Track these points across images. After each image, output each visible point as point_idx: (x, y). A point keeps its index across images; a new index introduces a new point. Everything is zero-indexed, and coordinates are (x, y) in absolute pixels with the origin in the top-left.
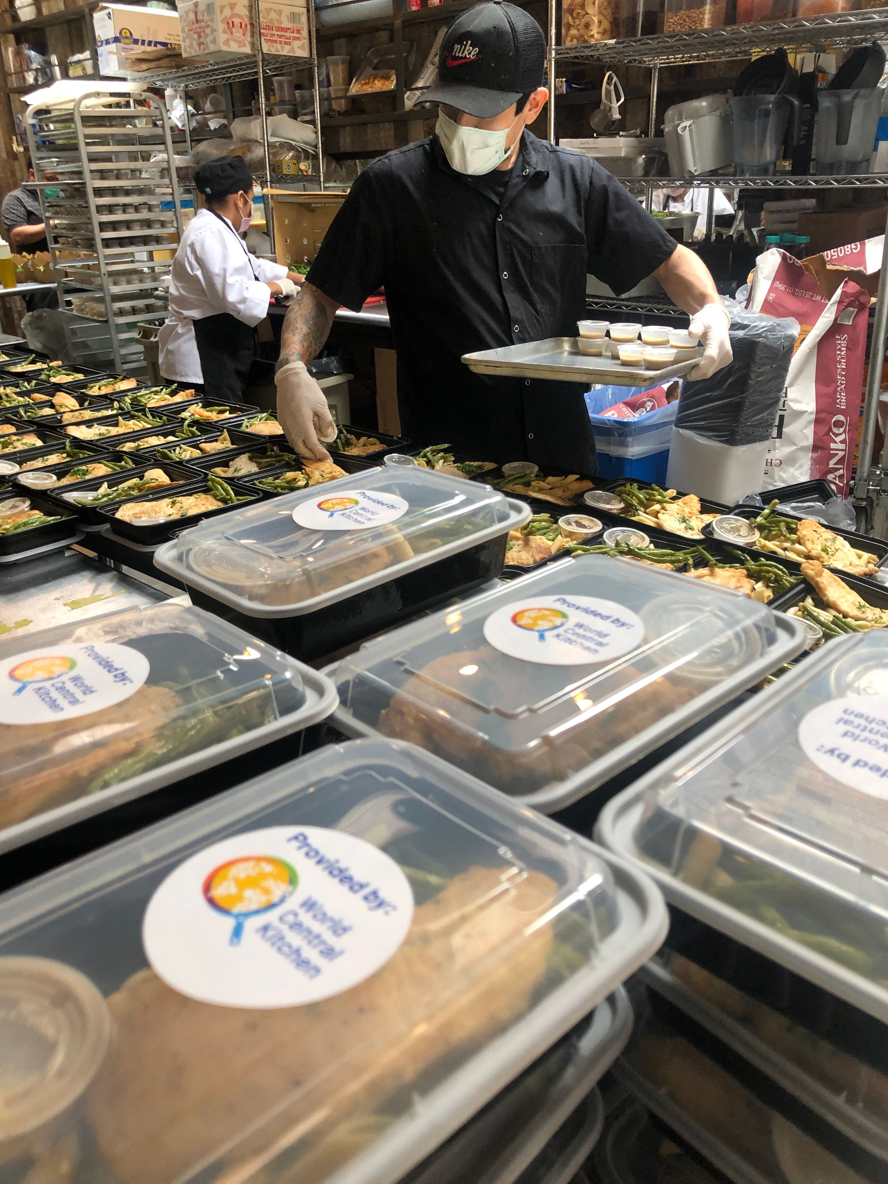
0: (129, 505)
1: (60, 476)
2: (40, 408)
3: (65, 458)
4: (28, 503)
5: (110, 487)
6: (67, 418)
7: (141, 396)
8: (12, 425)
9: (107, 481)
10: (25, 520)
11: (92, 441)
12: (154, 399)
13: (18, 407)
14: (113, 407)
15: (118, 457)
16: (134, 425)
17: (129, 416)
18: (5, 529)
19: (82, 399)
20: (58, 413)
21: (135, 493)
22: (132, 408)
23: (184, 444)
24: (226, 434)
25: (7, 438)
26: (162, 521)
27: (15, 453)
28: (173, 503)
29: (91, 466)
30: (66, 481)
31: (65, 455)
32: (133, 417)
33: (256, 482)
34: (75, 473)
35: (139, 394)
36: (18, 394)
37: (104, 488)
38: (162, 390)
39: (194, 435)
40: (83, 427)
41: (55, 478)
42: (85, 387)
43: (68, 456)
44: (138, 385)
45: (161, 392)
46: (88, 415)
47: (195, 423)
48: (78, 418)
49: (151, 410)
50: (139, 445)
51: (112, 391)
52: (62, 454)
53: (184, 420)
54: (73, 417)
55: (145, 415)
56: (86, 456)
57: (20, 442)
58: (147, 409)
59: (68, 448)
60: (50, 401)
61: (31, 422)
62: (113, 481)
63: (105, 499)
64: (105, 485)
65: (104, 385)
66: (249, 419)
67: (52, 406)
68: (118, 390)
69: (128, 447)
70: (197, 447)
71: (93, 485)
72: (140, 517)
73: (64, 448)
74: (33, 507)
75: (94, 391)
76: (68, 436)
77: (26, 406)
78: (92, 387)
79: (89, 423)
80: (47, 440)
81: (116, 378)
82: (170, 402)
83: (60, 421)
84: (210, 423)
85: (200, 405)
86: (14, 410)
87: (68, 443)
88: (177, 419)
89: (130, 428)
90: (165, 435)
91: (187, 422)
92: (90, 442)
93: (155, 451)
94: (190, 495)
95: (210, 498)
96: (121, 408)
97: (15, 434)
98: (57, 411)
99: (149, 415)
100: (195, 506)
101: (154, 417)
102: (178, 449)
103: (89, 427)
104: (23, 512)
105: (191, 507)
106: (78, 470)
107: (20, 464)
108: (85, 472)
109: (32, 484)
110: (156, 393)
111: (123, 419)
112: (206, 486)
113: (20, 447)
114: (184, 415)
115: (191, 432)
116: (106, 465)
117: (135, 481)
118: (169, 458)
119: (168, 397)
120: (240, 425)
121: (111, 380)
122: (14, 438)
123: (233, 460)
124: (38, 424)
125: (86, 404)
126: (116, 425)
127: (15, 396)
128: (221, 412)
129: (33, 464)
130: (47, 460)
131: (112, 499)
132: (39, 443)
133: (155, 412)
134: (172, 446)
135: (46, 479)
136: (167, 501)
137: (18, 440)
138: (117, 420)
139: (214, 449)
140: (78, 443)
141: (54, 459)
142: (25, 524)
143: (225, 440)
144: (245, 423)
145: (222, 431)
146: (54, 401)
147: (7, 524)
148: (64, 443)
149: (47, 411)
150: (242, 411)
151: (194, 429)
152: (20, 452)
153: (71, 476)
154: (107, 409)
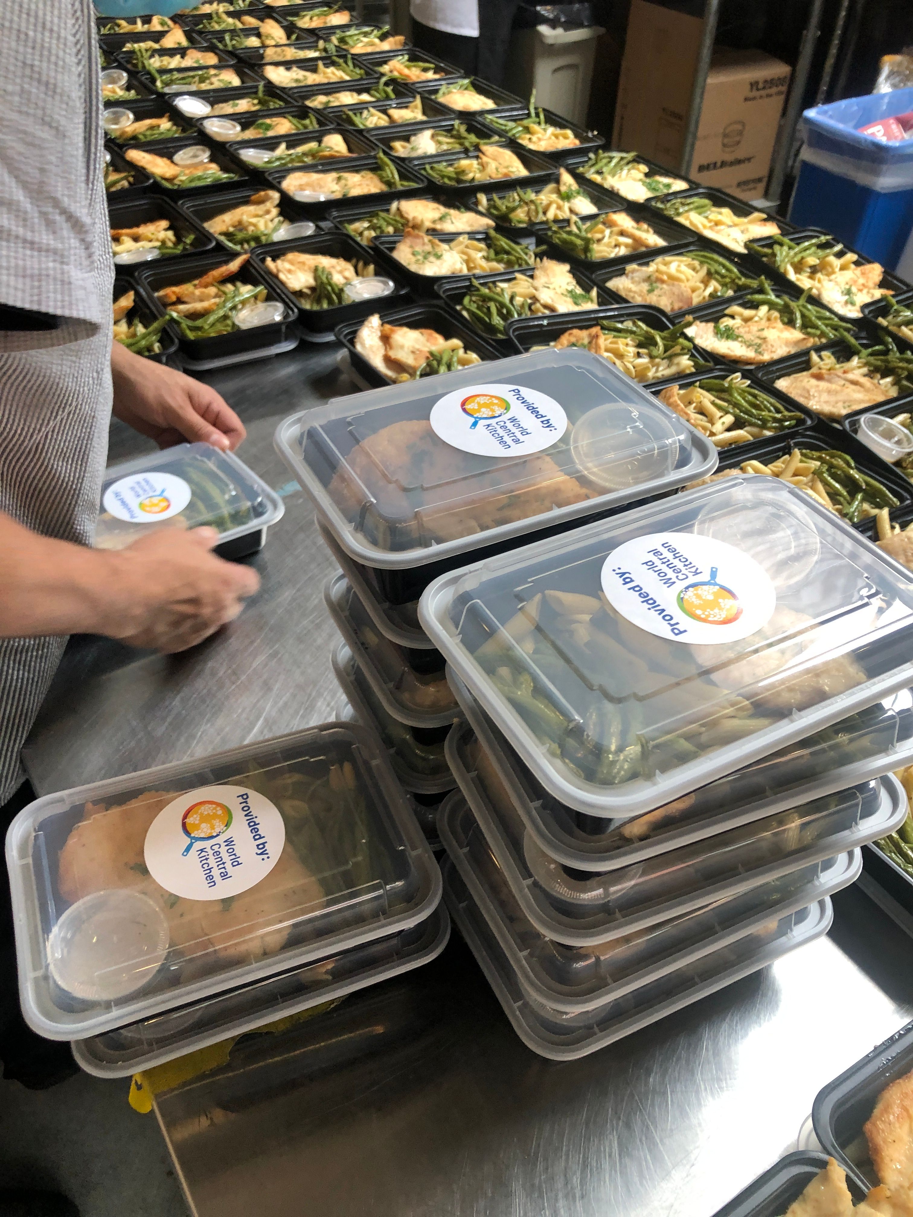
0: (298, 175)
1: (245, 127)
2: (247, 36)
3: (254, 105)
4: (207, 154)
5: (288, 148)
6: (270, 54)
7: (350, 36)
8: (216, 54)
9: (286, 141)
10: (200, 173)
11: (284, 88)
12: (362, 41)
13: (224, 31)
14: (317, 46)
15: (303, 113)
16: (333, 74)
17: (329, 61)
18: (181, 181)
19: (290, 30)
20: (264, 46)
21: (308, 160)
22: (337, 51)
23: (374, 107)
24: (418, 101)
25: (205, 71)
26: (322, 199)
27: (208, 91)
28: (339, 179)
29: (276, 120)
30: (250, 134)
31: (256, 101)
32: (334, 64)
33: (428, 167)
34: (259, 126)
35: (348, 33)
36: (229, 14)
37: (281, 150)
38: (373, 31)
39: (388, 98)
40: (281, 69)
41: (239, 128)
42: (297, 14)
43: (260, 103)
44: (351, 20)
45: (371, 34)
46: (291, 53)
47: (392, 81)
48: (279, 55)
49: (355, 57)
50: (329, 102)
51: (322, 26)
52: (254, 99)
53: (383, 75)
54: (276, 52)
55: (346, 62)
56: (277, 106)
57: (217, 78)
58: (349, 56)
59: (260, 94)
60: (257, 29)
61: (232, 54)
62: (292, 141)
63: (277, 163)
64: (283, 146)
65: (317, 15)
66: (448, 84)
67: (259, 35)
68: (329, 25)
69: (318, 102)
70: (385, 112)
71: (270, 144)
72: (304, 190)
73: (256, 93)
74: (212, 159)
75: (305, 22)
76: (264, 78)
77: (233, 32)
78: (304, 16)
79: (288, 65)
80: (246, 79)
81: (330, 7)
82: (378, 50)
83: (262, 57)
84: (406, 84)
85: (406, 57)
86: (220, 35)
87: (261, 88)
88: (376, 72)
89: (327, 78)
90: (359, 92)
91: (384, 79)
92: (283, 89)
93: (341, 111)
94: (357, 172)
95: (376, 180)
96: (325, 50)
97: (215, 67)
98: (262, 43)
99: (350, 63)
100: (360, 185)
101: (355, 66)
102: (365, 113)
103: (288, 69)
104: (202, 163)
105: (354, 187)
106: (262, 124)
107: (212, 104)
108: (268, 127)
109: (217, 133)
110: (366, 34)
111: (324, 64)
112: (376, 163)
113: (216, 83)
114: (385, 69)
115: (386, 92)
116: (290, 122)
117: (313, 145)
118: (352, 123)
119: (377, 41)
120: (436, 91)
121: (325, 9)
122: (212, 72)
123: (415, 135)
124: (240, 60)
125: (294, 37)
126: (314, 70)
127: (224, 16)
128: (425, 70)
129: (222, 108)
130: (237, 105)
131: (285, 164)
132: (236, 82)
133: (358, 60)
134: (359, 108)
135: (230, 129)
136: (334, 175)
137: (216, 75)
138: (317, 65)
139: (402, 117)
140: (272, 90)
141: (244, 105)
142: (199, 178)
143: (416, 107)
144: (443, 89)
145: (414, 97)
146: (262, 30)
147: (185, 175)
148: (257, 87)
149: (253, 42)
150: (447, 72)
151: (389, 89)
152: (215, 91)
153: (255, 129)
154: (309, 48)
